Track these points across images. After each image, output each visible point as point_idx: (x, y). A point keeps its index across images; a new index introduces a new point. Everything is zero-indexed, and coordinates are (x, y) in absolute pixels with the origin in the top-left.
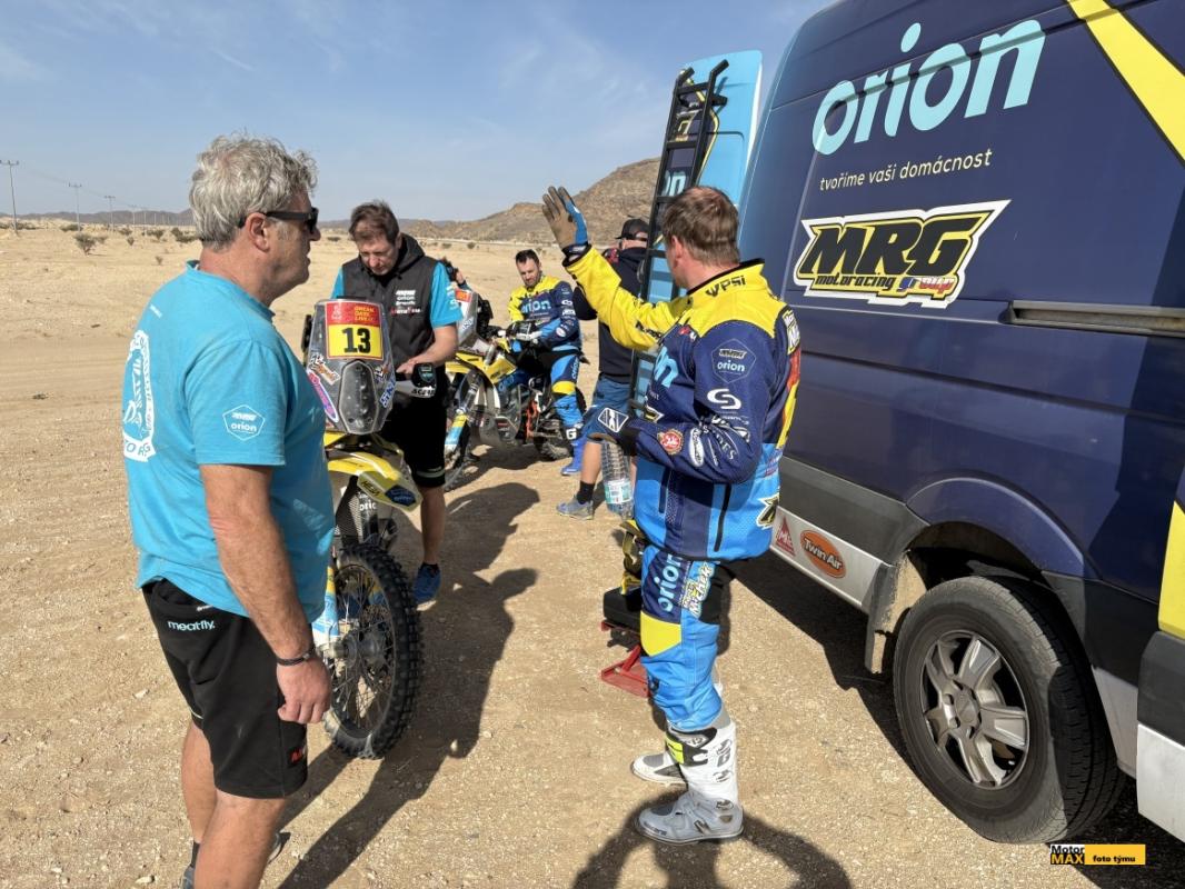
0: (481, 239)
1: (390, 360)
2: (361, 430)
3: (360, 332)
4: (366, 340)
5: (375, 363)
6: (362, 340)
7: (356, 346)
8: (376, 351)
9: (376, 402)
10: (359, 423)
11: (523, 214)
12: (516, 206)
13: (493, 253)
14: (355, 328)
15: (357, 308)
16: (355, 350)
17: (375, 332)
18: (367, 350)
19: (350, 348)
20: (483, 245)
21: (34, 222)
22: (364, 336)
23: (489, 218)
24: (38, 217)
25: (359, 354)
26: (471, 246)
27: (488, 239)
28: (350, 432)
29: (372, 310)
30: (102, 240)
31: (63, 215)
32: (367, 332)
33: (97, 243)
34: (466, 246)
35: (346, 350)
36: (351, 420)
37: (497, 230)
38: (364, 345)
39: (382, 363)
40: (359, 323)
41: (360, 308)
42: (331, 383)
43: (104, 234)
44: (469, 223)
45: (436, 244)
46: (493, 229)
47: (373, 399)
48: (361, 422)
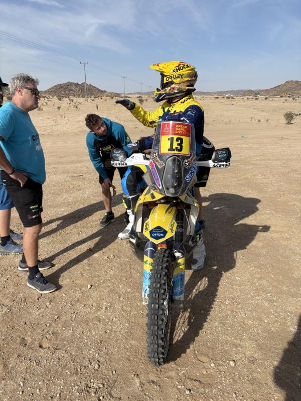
0: (270, 96)
1: (194, 156)
2: (172, 194)
3: (177, 140)
4: (181, 145)
5: (185, 157)
6: (178, 144)
7: (174, 148)
8: (186, 151)
9: (183, 180)
10: (172, 190)
11: (289, 85)
12: (286, 82)
13: (275, 101)
14: (175, 137)
15: (177, 126)
16: (174, 150)
17: (186, 140)
18: (181, 150)
19: (171, 149)
20: (271, 98)
21: (130, 96)
22: (179, 142)
23: (275, 87)
24: (131, 94)
25: (176, 152)
26: (266, 99)
27: (273, 96)
28: (167, 195)
29: (186, 127)
30: (146, 100)
31: (138, 93)
32: (182, 140)
33: (145, 101)
34: (264, 99)
35: (169, 150)
36: (168, 189)
37: (277, 92)
38: (179, 147)
39: (189, 157)
40: (178, 134)
41: (179, 126)
42: (160, 167)
43: (148, 98)
44: (267, 90)
45: (253, 98)
46: (275, 92)
47: (181, 178)
48: (173, 190)
